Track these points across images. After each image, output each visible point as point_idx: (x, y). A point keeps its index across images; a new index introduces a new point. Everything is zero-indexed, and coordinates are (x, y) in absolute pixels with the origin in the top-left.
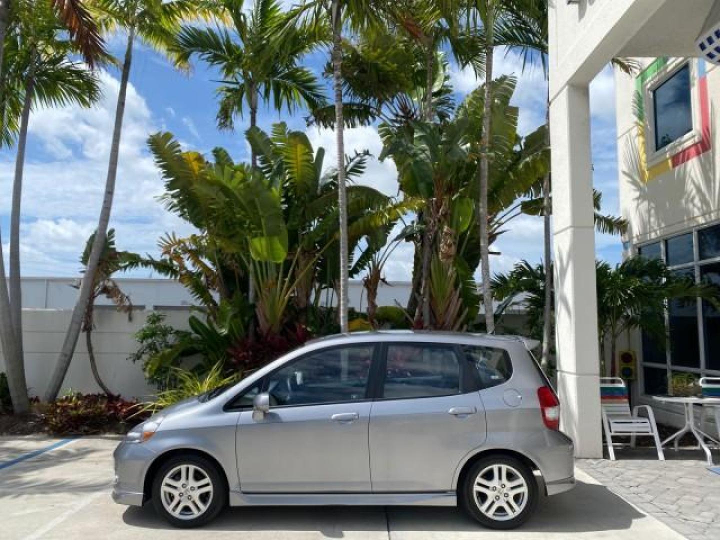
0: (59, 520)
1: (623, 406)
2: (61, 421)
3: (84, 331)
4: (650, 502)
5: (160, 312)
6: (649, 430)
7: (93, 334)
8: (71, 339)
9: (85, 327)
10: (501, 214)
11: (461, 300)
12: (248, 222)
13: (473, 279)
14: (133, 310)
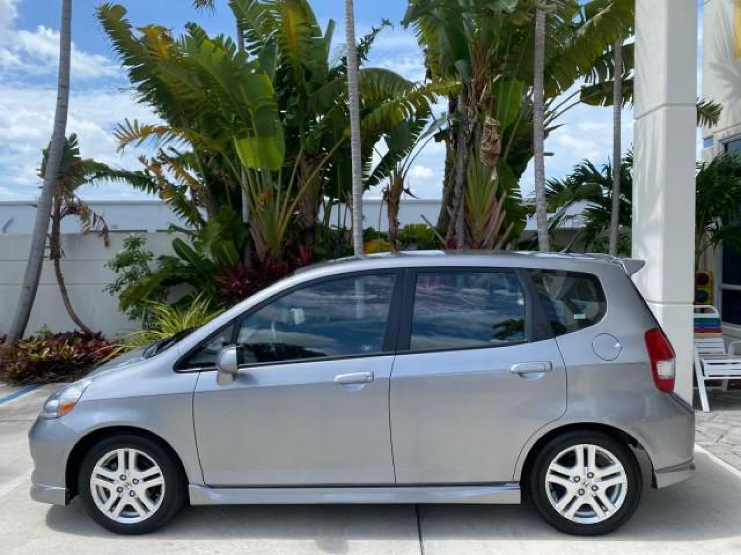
1: (716, 342)
2: (19, 366)
3: (51, 259)
5: (139, 235)
7: (62, 262)
8: (34, 269)
9: (52, 254)
10: (559, 99)
11: (504, 212)
12: (233, 116)
13: (518, 187)
14: (110, 234)
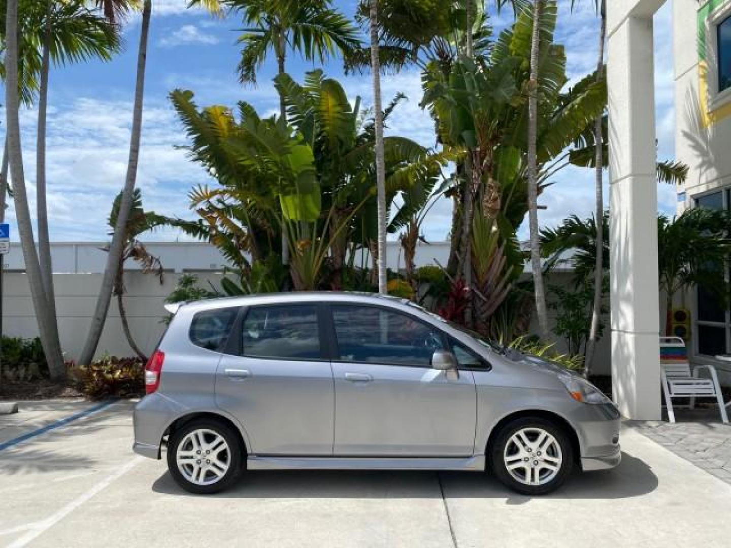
0: (102, 485)
1: (683, 367)
3: (115, 295)
4: (722, 468)
5: (192, 274)
6: (712, 391)
7: (124, 299)
8: (104, 303)
9: (116, 291)
10: (547, 165)
11: (505, 257)
12: (279, 178)
13: (516, 236)
14: (164, 273)
